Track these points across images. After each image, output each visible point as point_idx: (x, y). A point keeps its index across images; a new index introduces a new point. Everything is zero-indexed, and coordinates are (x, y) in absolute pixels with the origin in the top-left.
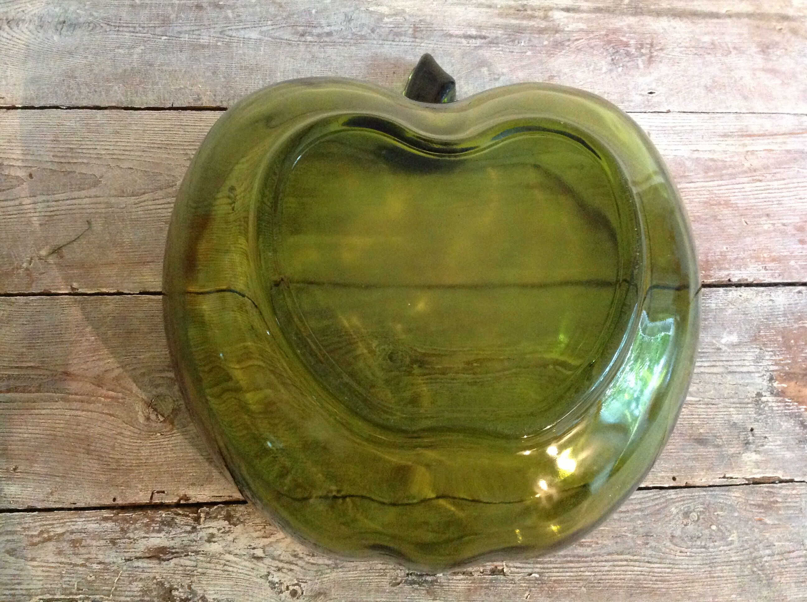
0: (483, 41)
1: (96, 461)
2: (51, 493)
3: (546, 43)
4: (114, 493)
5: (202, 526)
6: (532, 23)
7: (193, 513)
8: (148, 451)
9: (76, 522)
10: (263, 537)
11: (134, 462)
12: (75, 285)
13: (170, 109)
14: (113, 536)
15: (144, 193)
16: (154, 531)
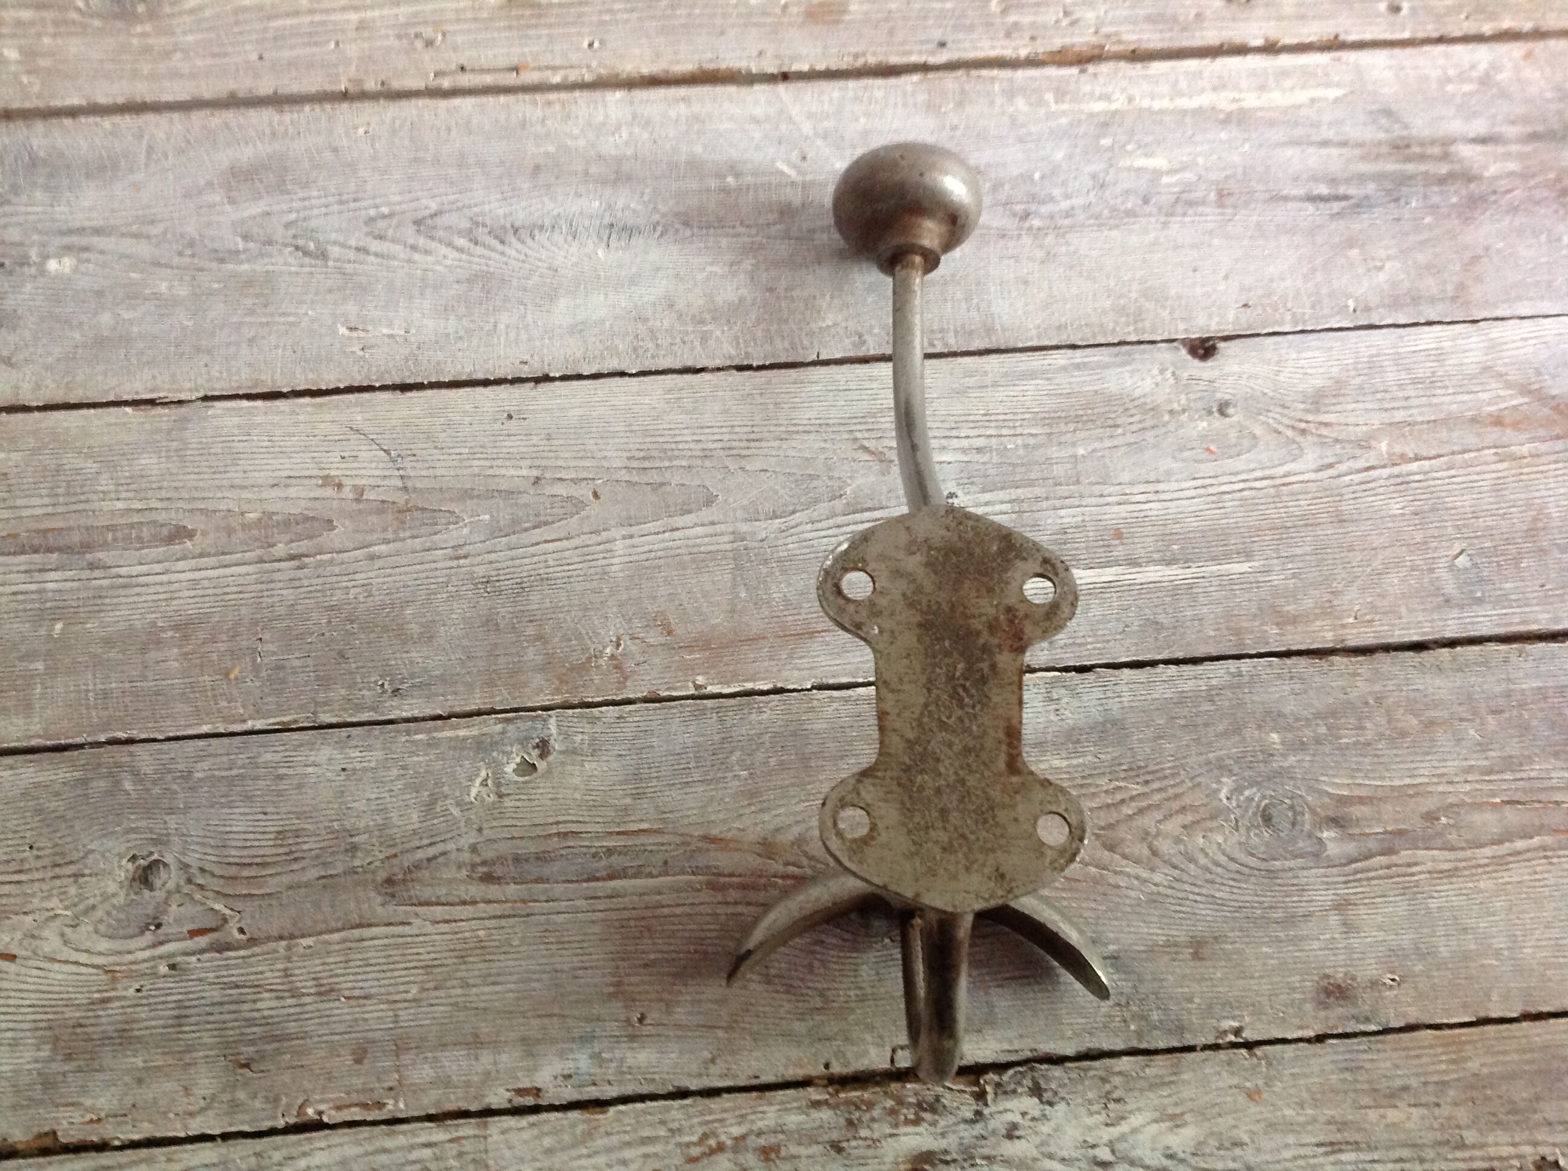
0: (1344, 203)
1: (785, 996)
2: (713, 1061)
3: (1454, 200)
4: (826, 1052)
5: (993, 1108)
6: (1422, 168)
7: (971, 1084)
8: (873, 972)
9: (763, 1112)
10: (1107, 1125)
11: (852, 993)
12: (700, 680)
13: (814, 363)
14: (835, 1136)
15: (794, 512)
16: (908, 1122)
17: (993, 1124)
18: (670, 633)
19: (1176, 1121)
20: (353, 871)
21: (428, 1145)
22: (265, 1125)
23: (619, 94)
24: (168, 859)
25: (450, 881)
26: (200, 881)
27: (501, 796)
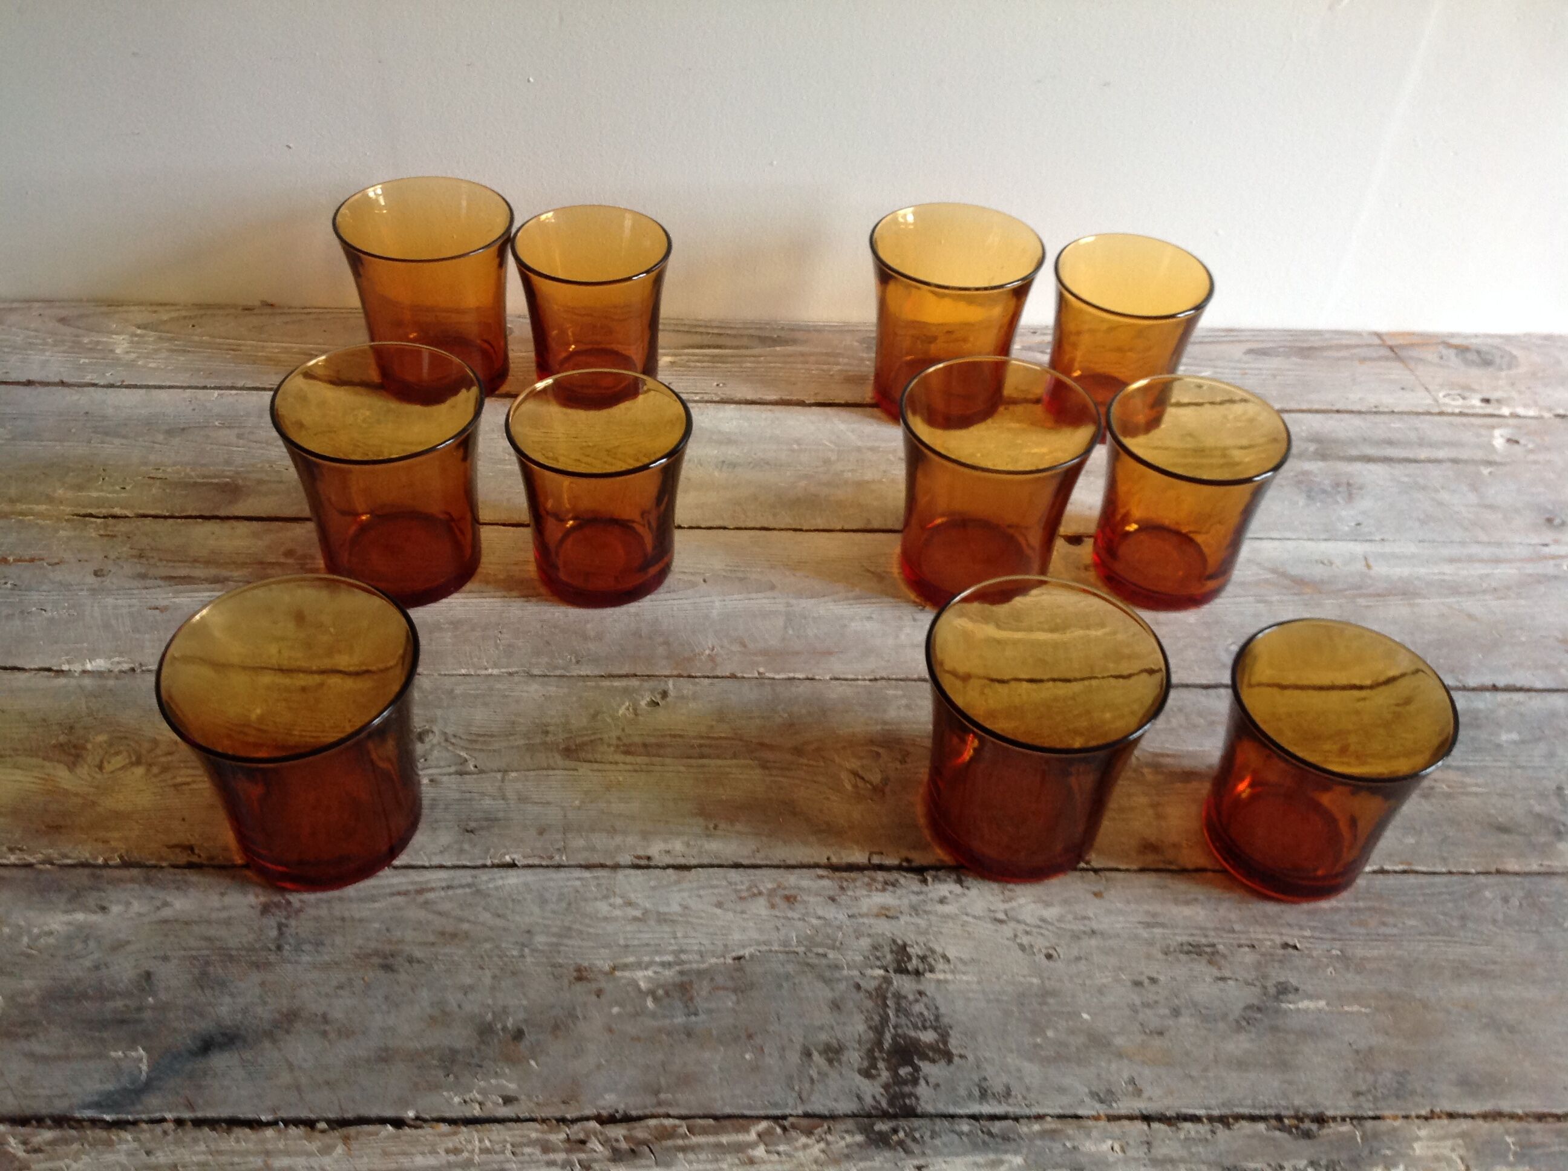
17: (930, 895)
18: (745, 646)
19: (1048, 904)
20: (545, 743)
21: (579, 879)
22: (479, 862)
23: (733, 406)
24: (435, 729)
25: (603, 753)
26: (453, 740)
27: (636, 715)
